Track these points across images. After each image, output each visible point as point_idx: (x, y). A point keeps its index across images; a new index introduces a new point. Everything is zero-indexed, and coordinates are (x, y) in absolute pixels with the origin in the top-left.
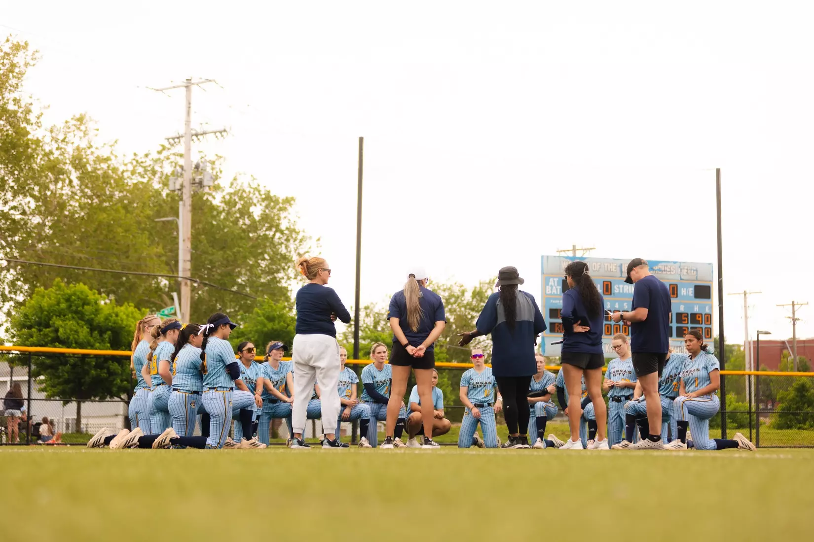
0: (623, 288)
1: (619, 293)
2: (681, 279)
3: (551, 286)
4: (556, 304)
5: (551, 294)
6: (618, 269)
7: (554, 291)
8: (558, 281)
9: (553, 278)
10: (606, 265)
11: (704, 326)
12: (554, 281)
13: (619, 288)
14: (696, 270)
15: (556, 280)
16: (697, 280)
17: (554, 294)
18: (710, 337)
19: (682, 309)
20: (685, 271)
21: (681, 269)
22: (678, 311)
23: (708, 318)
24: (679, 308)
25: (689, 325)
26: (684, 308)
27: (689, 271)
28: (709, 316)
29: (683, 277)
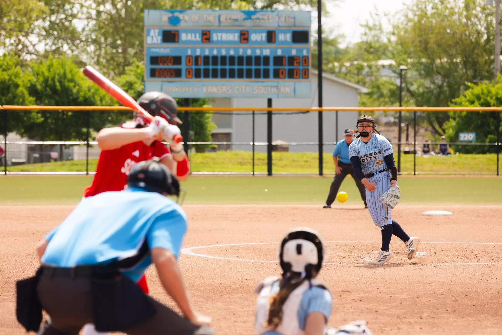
0: (221, 37)
1: (218, 40)
2: (279, 26)
3: (152, 37)
4: (157, 52)
5: (152, 44)
6: (217, 19)
7: (155, 41)
8: (159, 33)
9: (154, 29)
10: (205, 16)
11: (301, 67)
12: (155, 33)
13: (217, 36)
14: (294, 18)
15: (157, 31)
16: (295, 26)
17: (155, 44)
18: (308, 77)
19: (279, 53)
20: (283, 18)
21: (279, 18)
22: (275, 55)
23: (305, 60)
24: (276, 52)
25: (287, 67)
26: (282, 52)
27: (287, 19)
28: (307, 59)
29: (281, 24)
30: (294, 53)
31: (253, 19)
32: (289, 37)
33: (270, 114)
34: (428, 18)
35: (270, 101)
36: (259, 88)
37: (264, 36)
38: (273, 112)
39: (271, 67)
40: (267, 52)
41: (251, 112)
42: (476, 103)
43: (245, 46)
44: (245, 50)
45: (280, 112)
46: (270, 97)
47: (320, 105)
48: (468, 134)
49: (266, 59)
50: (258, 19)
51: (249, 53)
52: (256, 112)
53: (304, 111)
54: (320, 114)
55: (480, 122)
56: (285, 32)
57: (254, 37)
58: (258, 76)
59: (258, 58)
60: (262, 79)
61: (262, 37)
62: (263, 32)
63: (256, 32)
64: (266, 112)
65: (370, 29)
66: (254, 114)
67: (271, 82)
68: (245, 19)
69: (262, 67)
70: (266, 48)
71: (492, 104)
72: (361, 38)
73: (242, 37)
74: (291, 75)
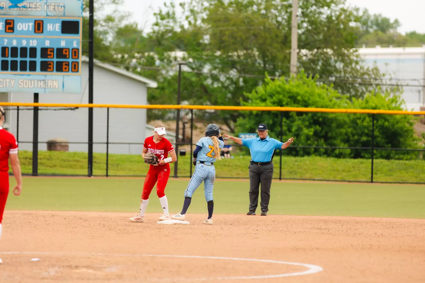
2: (47, 15)
11: (70, 60)
14: (64, 7)
16: (64, 15)
18: (78, 71)
19: (47, 44)
20: (52, 7)
21: (48, 6)
22: (43, 46)
23: (75, 52)
24: (44, 43)
25: (55, 60)
26: (50, 43)
27: (56, 8)
28: (77, 51)
29: (49, 14)
30: (63, 44)
31: (20, 8)
32: (58, 27)
33: (36, 110)
34: (224, 8)
35: (36, 96)
36: (25, 81)
37: (31, 25)
38: (40, 108)
39: (38, 59)
40: (33, 43)
41: (16, 108)
42: (268, 102)
43: (10, 35)
44: (10, 40)
45: (47, 108)
46: (36, 92)
47: (91, 101)
48: (249, 135)
49: (33, 51)
50: (24, 7)
51: (15, 43)
52: (20, 108)
53: (73, 108)
54: (91, 110)
55: (271, 122)
56: (54, 22)
57: (19, 27)
58: (23, 68)
59: (24, 50)
60: (28, 72)
61: (29, 26)
62: (31, 22)
63: (22, 21)
64: (33, 108)
65: (163, 19)
66: (18, 109)
67: (38, 75)
68: (10, 7)
69: (28, 59)
70: (33, 39)
71: (284, 103)
72: (153, 29)
73: (7, 26)
74: (60, 68)
